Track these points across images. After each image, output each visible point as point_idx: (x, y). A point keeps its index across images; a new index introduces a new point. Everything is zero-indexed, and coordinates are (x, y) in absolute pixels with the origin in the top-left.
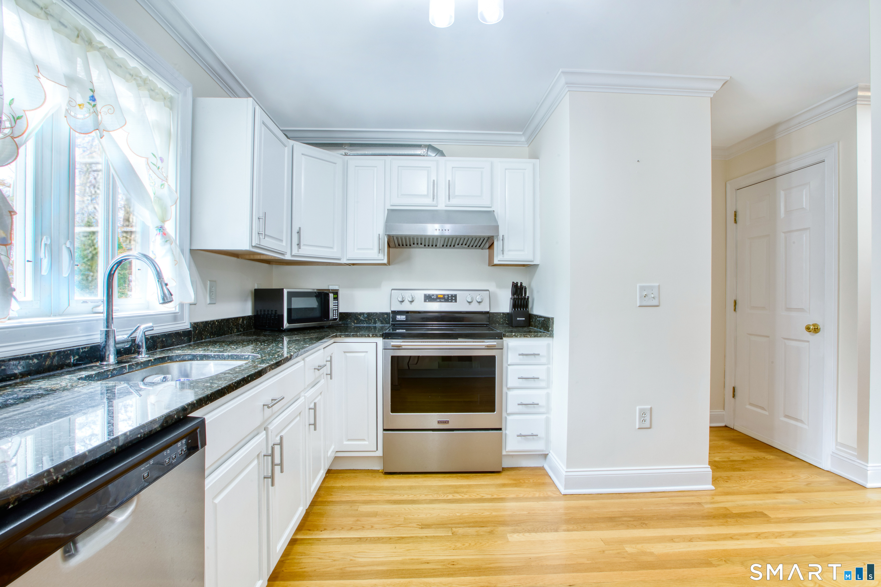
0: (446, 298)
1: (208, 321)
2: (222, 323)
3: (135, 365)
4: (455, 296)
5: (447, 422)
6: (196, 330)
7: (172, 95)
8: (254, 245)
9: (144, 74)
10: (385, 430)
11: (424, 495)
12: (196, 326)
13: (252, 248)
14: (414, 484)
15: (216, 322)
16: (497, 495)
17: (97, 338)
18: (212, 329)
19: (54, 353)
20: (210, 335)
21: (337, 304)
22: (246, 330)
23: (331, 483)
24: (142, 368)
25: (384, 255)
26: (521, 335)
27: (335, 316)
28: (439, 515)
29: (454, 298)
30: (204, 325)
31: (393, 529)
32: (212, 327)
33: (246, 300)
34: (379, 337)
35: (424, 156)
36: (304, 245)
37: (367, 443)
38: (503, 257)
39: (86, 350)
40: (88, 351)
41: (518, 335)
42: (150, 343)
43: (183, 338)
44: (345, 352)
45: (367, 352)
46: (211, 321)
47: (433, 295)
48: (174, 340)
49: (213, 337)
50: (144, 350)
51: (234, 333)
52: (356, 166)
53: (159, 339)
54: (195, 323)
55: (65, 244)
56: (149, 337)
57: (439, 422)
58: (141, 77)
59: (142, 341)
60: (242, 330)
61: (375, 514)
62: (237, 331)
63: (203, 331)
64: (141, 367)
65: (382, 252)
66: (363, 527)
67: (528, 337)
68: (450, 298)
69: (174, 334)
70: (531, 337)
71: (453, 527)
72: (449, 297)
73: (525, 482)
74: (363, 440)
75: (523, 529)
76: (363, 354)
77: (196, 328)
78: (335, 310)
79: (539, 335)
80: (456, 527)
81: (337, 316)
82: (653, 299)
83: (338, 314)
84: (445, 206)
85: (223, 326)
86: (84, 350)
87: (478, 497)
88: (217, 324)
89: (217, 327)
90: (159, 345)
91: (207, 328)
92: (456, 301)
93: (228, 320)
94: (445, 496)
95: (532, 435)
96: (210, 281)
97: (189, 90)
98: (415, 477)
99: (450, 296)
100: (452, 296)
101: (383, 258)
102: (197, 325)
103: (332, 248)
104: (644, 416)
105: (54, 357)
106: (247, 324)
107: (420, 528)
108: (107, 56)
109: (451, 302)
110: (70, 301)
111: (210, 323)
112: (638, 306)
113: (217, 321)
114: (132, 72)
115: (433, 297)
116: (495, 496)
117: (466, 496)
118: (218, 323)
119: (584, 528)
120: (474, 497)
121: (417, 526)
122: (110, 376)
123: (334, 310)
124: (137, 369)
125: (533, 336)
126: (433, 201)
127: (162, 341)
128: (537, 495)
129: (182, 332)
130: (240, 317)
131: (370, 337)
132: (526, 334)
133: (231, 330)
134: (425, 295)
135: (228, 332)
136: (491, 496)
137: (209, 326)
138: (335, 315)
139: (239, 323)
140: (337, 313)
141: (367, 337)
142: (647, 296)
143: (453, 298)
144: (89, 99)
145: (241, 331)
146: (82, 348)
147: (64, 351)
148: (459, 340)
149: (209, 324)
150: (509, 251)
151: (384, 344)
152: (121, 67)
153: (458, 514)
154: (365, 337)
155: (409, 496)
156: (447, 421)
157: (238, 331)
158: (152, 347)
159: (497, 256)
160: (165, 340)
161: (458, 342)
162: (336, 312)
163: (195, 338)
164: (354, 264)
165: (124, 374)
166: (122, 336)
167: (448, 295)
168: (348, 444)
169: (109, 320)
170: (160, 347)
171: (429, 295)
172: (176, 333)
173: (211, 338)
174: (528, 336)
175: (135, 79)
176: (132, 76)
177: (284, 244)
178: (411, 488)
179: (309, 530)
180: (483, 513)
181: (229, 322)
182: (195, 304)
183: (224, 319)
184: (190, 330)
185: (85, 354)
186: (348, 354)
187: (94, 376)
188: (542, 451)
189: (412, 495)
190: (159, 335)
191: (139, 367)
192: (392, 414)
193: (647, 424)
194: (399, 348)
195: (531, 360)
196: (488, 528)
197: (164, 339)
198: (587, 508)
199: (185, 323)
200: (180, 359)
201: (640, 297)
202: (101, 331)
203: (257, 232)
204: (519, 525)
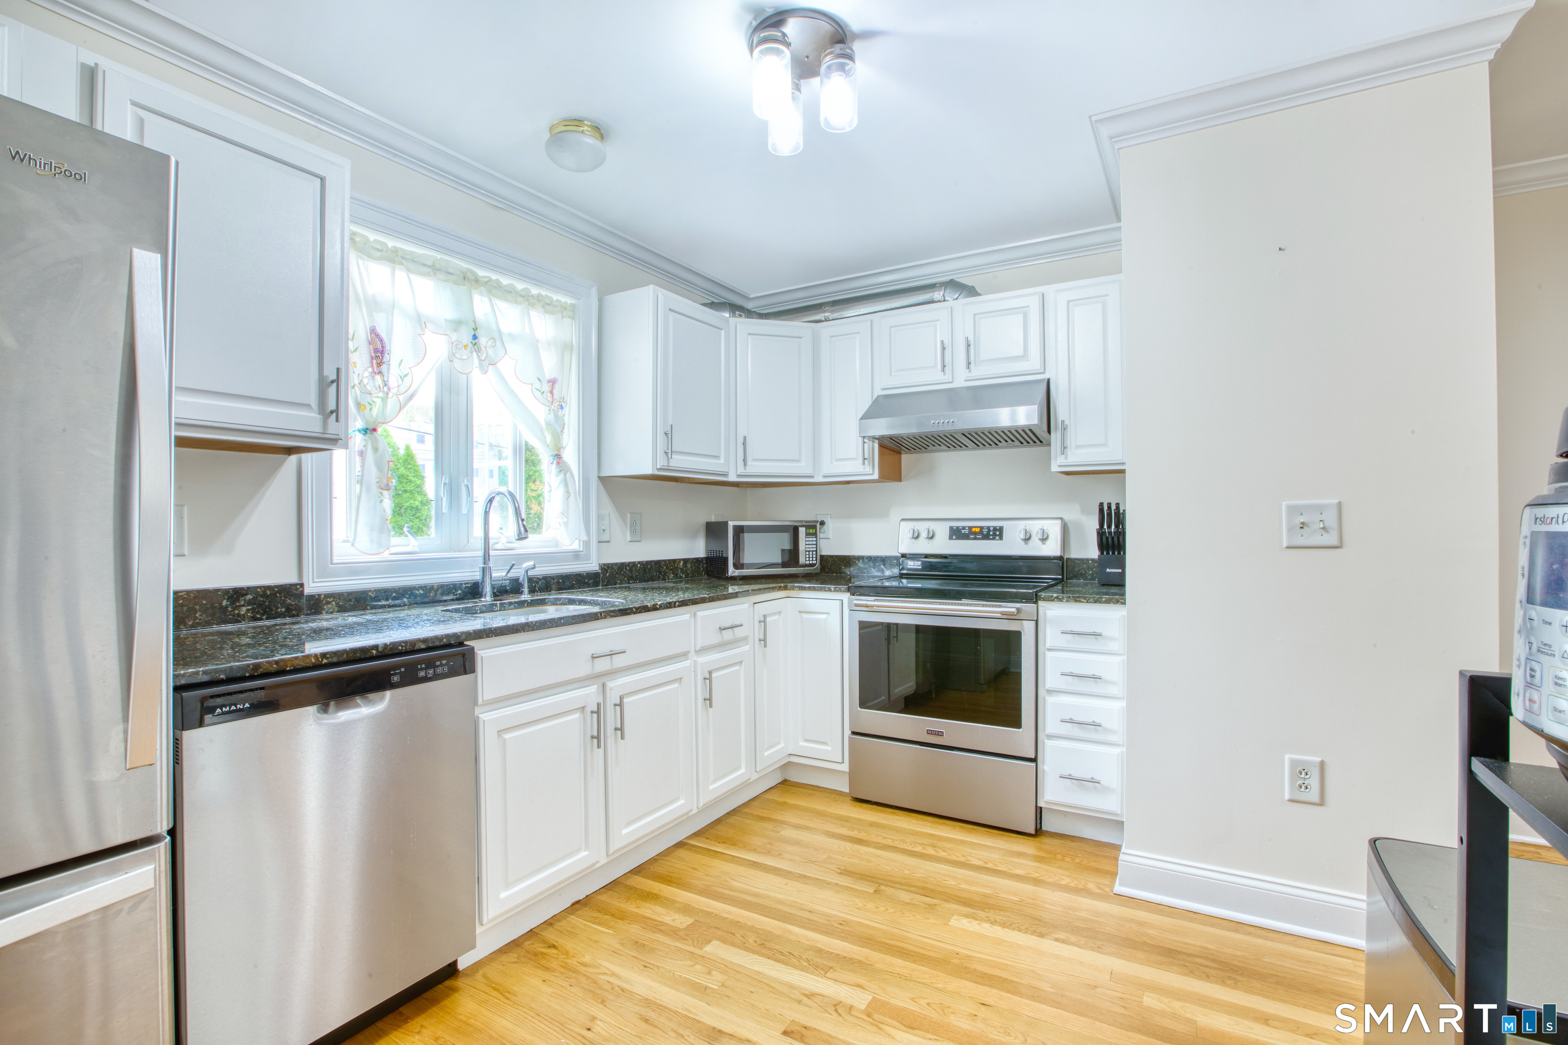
0: (985, 532)
1: (626, 563)
2: (648, 565)
3: (508, 604)
4: (1001, 529)
5: (939, 734)
6: (607, 573)
7: (573, 302)
8: (658, 467)
9: (535, 291)
10: (854, 733)
11: (881, 837)
12: (606, 568)
13: (658, 471)
14: (882, 821)
15: (638, 564)
16: (994, 864)
17: (477, 576)
18: (632, 573)
19: (438, 586)
20: (628, 580)
21: (815, 543)
22: (691, 577)
23: (774, 796)
24: (515, 608)
25: (873, 467)
26: (1069, 597)
27: (813, 560)
28: (879, 865)
29: (998, 533)
30: (619, 567)
31: (805, 864)
32: (631, 571)
33: (694, 536)
34: (844, 592)
35: (939, 301)
36: (754, 460)
37: (829, 748)
38: (1066, 458)
39: (469, 585)
40: (471, 586)
41: (1063, 598)
42: (542, 584)
43: (587, 581)
44: (800, 612)
45: (829, 613)
46: (630, 563)
47: (964, 528)
48: (574, 582)
49: (633, 583)
50: (526, 590)
51: (668, 579)
52: (831, 337)
53: (554, 580)
54: (605, 565)
55: (464, 481)
56: (541, 578)
57: (930, 732)
58: (533, 296)
59: (524, 579)
60: (684, 577)
61: (797, 843)
62: (673, 577)
63: (617, 574)
64: (515, 606)
65: (869, 462)
66: (769, 852)
67: (1082, 602)
68: (991, 533)
69: (574, 576)
70: (1087, 602)
71: (882, 884)
72: (989, 530)
73: (1063, 860)
74: (825, 743)
75: (988, 917)
76: (824, 616)
77: (607, 571)
78: (813, 551)
79: (1104, 599)
80: (886, 886)
81: (816, 560)
82: (1325, 534)
83: (816, 558)
84: (966, 381)
85: (650, 569)
86: (467, 585)
87: (962, 859)
88: (640, 567)
89: (639, 570)
90: (554, 587)
91: (623, 571)
92: (1001, 538)
93: (658, 563)
94: (911, 846)
95: (1093, 781)
96: (630, 513)
97: (594, 291)
98: (892, 812)
99: (991, 529)
100: (995, 529)
101: (871, 472)
102: (608, 567)
103: (798, 461)
104: (1303, 776)
105: (438, 590)
106: (694, 568)
107: (838, 873)
108: (495, 287)
109: (994, 539)
110: (469, 537)
111: (628, 565)
112: (1285, 546)
113: (639, 562)
114: (523, 294)
115: (963, 531)
116: (990, 865)
117: (943, 854)
118: (641, 565)
119: (1098, 947)
120: (954, 858)
121: (836, 869)
122: (479, 612)
123: (806, 551)
124: (509, 608)
125: (1091, 600)
126: (944, 374)
127: (558, 582)
128: (1065, 881)
129: (585, 574)
130: (680, 560)
131: (831, 591)
132: (1078, 597)
133: (664, 576)
134: (951, 528)
135: (659, 577)
136: (983, 863)
137: (626, 569)
138: (811, 559)
139: (677, 567)
140: (814, 556)
141: (827, 591)
142: (1308, 526)
143: (996, 533)
144: (472, 338)
145: (681, 577)
146: (465, 584)
147: (447, 585)
148: (964, 601)
149: (626, 566)
150: (1078, 447)
151: (850, 601)
152: (511, 292)
153: (906, 872)
154: (825, 591)
155: (860, 833)
156: (940, 732)
157: (676, 576)
158: (544, 588)
159: (1056, 458)
160: (562, 582)
161: (961, 605)
162: (813, 554)
163: (605, 581)
164: (848, 482)
165: (495, 611)
166: (499, 574)
167: (988, 528)
168: (804, 747)
169: (486, 557)
170: (555, 589)
171: (958, 528)
172: (576, 574)
173: (629, 583)
174: (1083, 600)
175: (527, 299)
176: (524, 297)
177: (722, 461)
178: (873, 824)
179: (707, 838)
180: (945, 880)
181: (660, 565)
182: (609, 542)
183: (652, 561)
184: (598, 573)
185: (467, 590)
186: (805, 616)
187: (461, 609)
188: (1116, 815)
189: (866, 833)
190: (553, 576)
191: (512, 606)
192: (859, 709)
193: (1313, 794)
194: (869, 609)
195: (1089, 644)
196: (934, 900)
197: (560, 581)
198: (1141, 924)
199: (592, 563)
200: (561, 602)
201: (1290, 530)
202: (480, 567)
203: (662, 452)
204: (987, 910)
